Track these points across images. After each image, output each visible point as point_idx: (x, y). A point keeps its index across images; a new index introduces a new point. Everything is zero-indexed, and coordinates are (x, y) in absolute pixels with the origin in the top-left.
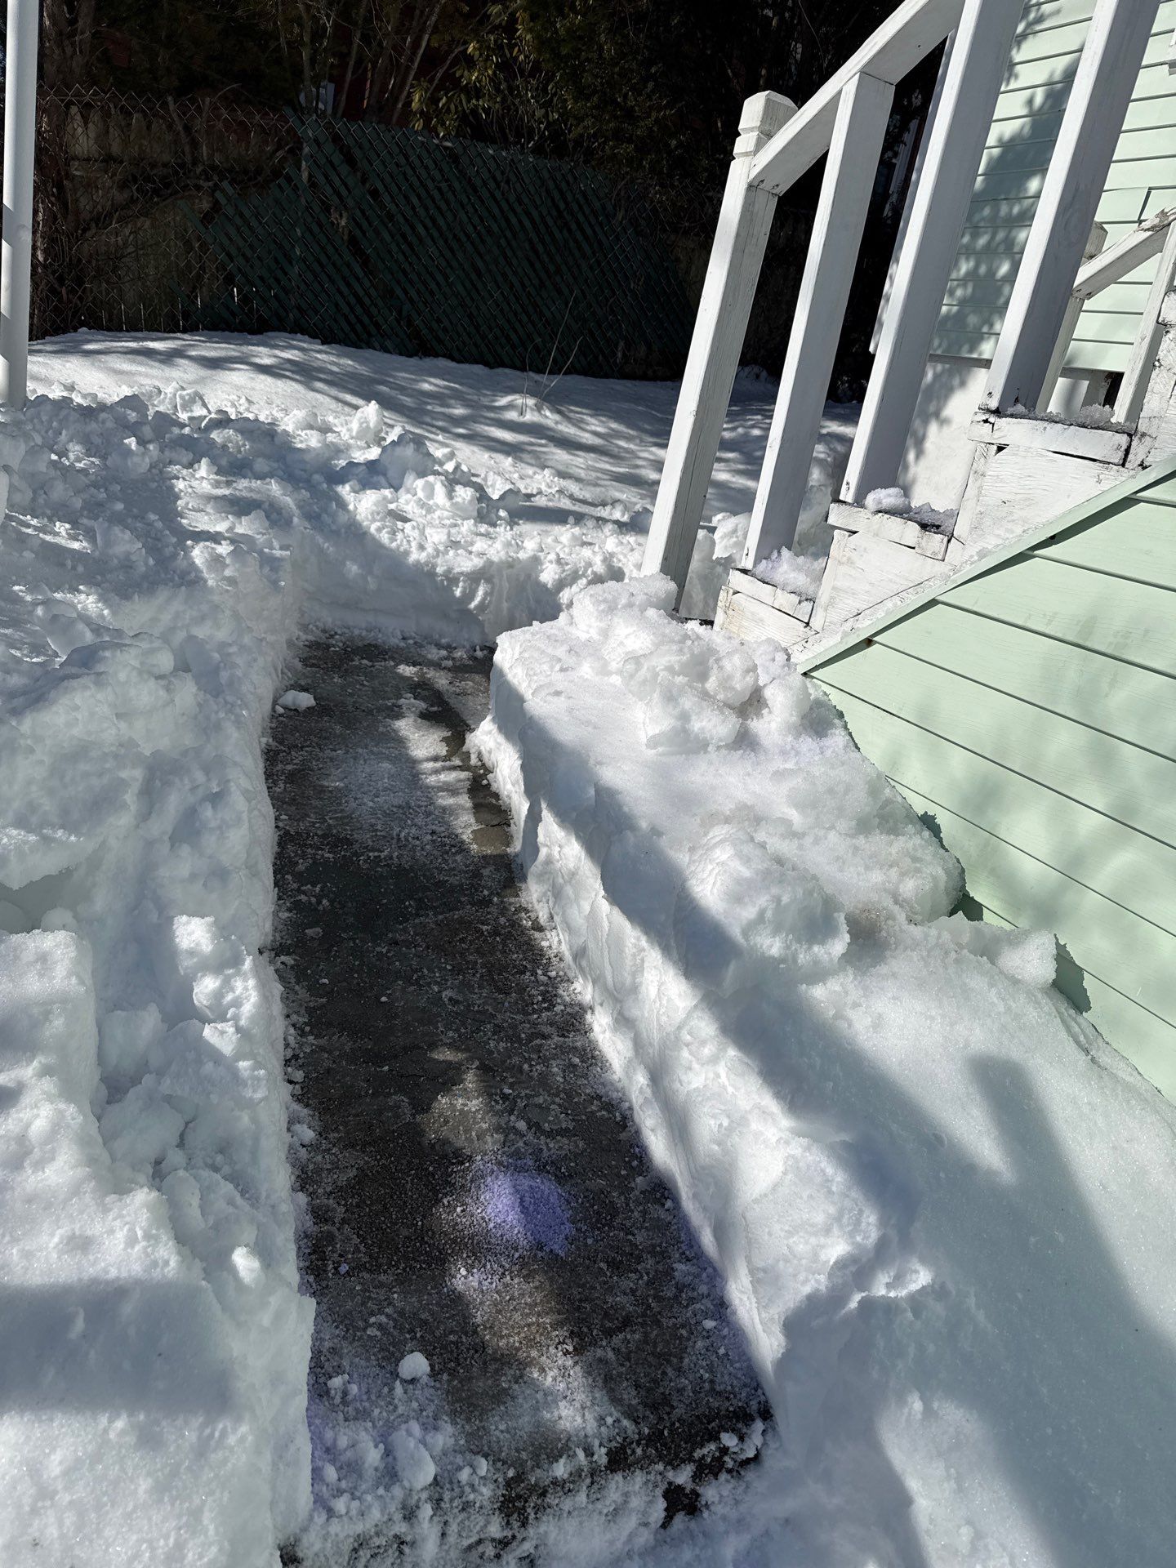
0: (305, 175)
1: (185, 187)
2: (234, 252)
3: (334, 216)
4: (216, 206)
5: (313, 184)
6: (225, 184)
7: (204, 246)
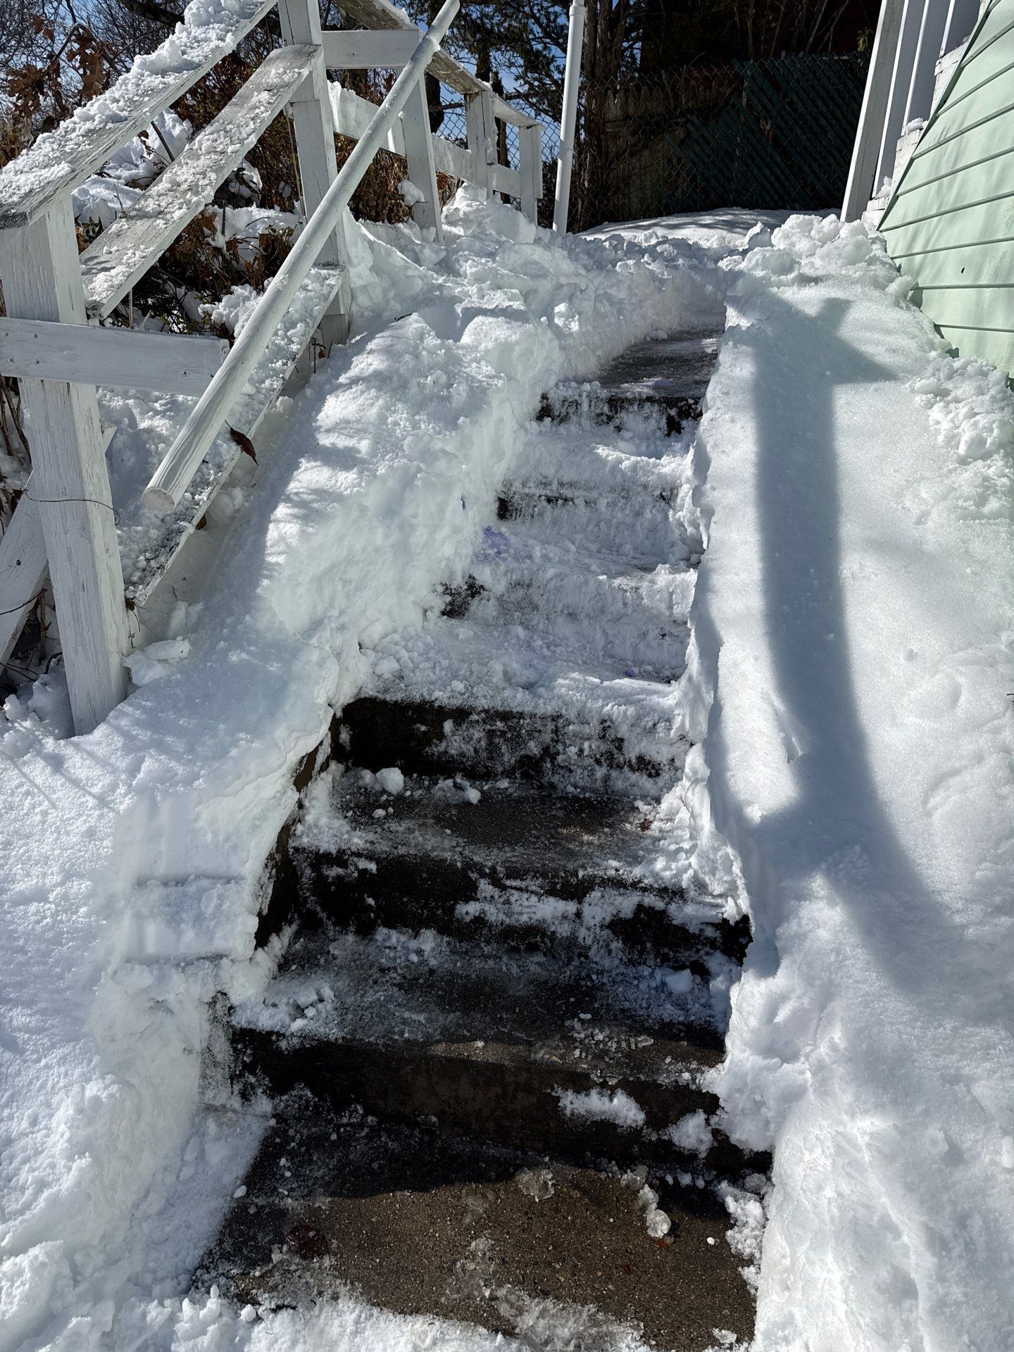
0: (745, 100)
1: (670, 126)
2: (696, 160)
3: (762, 122)
4: (689, 133)
5: (749, 105)
6: (694, 119)
7: (679, 160)
